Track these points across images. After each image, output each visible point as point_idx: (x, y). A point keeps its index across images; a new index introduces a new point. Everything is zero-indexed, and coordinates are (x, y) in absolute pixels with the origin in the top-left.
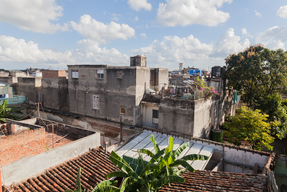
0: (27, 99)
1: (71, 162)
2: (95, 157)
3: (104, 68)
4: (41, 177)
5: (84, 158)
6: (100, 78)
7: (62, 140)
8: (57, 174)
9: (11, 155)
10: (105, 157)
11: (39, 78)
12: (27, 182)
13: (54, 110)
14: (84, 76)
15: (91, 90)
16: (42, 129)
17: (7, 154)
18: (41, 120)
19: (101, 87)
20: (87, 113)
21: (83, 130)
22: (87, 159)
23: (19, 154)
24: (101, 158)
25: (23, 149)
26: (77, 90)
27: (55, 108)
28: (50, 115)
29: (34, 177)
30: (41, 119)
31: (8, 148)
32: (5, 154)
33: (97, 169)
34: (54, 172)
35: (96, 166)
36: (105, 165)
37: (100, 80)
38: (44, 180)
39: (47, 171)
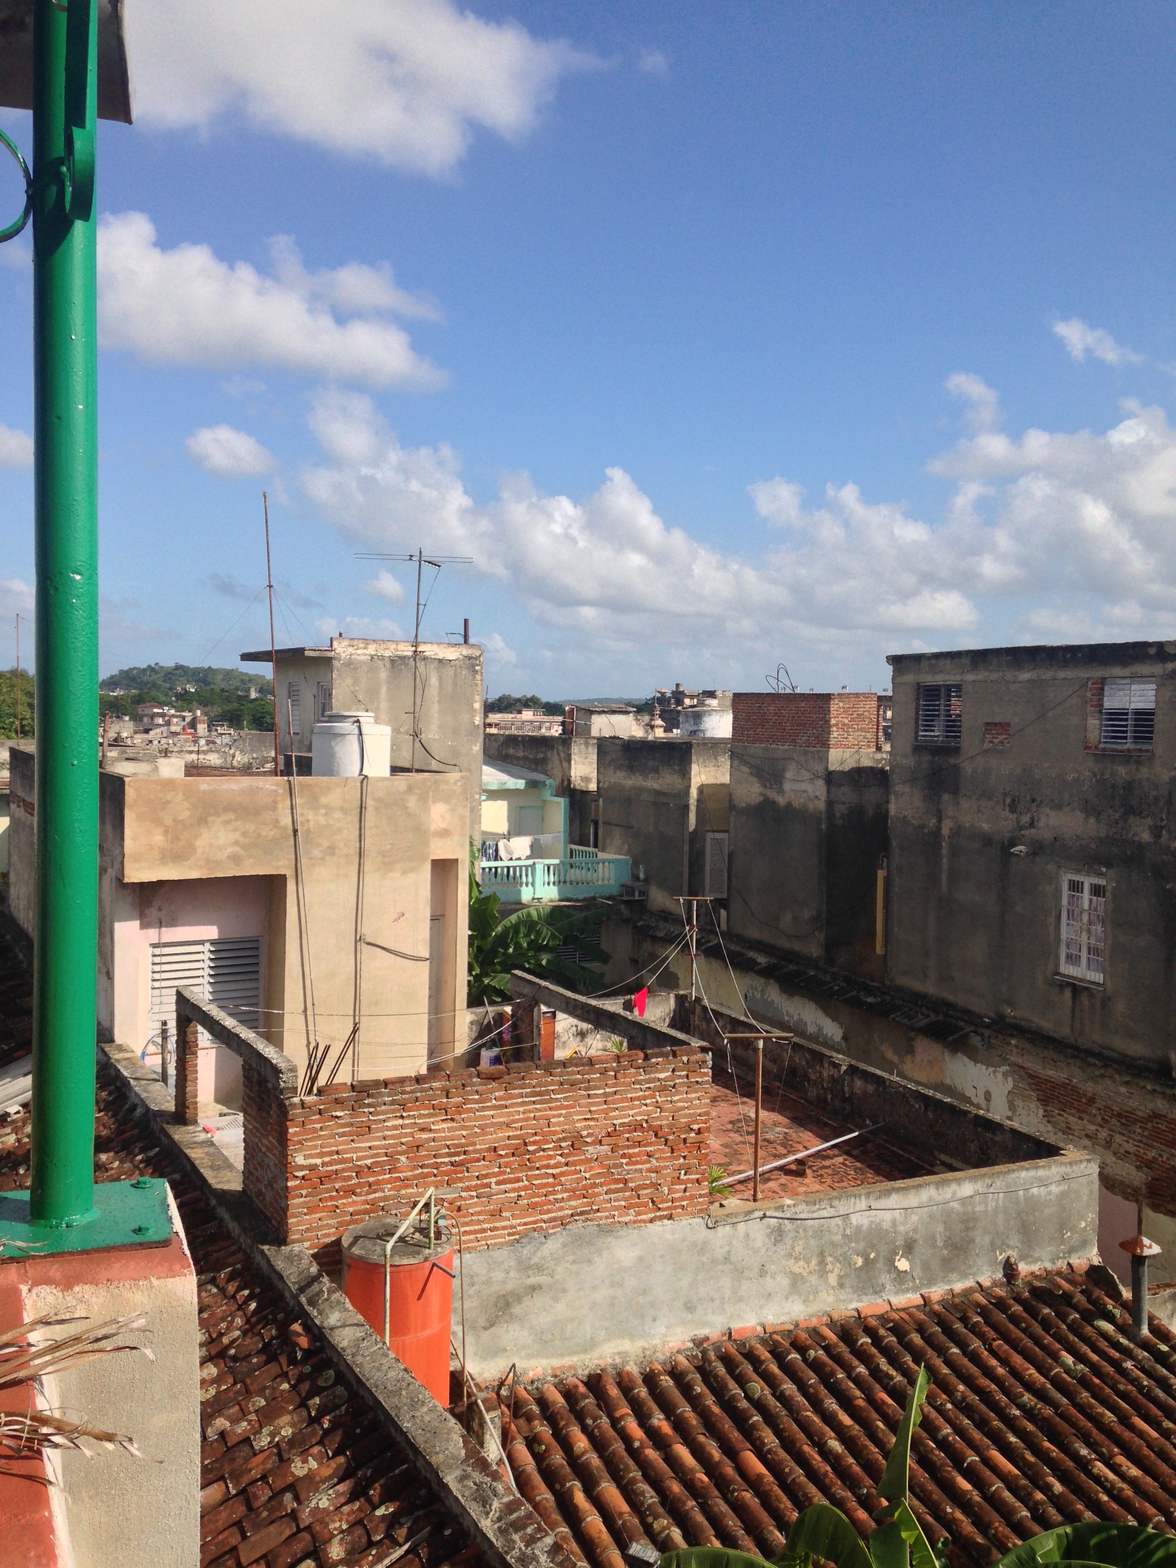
0: (642, 876)
1: (870, 1331)
2: (1048, 1340)
3: (1158, 669)
4: (666, 1381)
5: (958, 1326)
6: (1129, 745)
7: (820, 1163)
8: (767, 1391)
9: (514, 1190)
10: (1129, 1364)
11: (715, 745)
12: (582, 1389)
13: (789, 956)
14: (1003, 727)
15: (1049, 836)
16: (694, 1058)
17: (494, 1175)
18: (705, 1008)
19: (1130, 811)
20: (1011, 1004)
21: (966, 1113)
22: (981, 1336)
23: (554, 1192)
24: (1095, 1357)
25: (581, 1162)
26: (945, 831)
27: (797, 946)
28: (763, 992)
29: (628, 1368)
30: (706, 1002)
31: (502, 1139)
32: (486, 1176)
33: (1055, 1438)
34: (747, 1368)
35: (1048, 1411)
36: (1124, 1420)
37: (1127, 758)
38: (685, 1410)
39: (704, 1352)
